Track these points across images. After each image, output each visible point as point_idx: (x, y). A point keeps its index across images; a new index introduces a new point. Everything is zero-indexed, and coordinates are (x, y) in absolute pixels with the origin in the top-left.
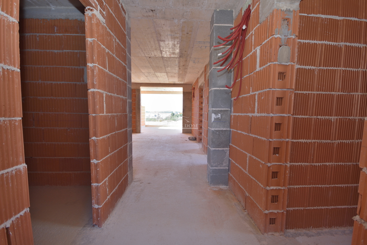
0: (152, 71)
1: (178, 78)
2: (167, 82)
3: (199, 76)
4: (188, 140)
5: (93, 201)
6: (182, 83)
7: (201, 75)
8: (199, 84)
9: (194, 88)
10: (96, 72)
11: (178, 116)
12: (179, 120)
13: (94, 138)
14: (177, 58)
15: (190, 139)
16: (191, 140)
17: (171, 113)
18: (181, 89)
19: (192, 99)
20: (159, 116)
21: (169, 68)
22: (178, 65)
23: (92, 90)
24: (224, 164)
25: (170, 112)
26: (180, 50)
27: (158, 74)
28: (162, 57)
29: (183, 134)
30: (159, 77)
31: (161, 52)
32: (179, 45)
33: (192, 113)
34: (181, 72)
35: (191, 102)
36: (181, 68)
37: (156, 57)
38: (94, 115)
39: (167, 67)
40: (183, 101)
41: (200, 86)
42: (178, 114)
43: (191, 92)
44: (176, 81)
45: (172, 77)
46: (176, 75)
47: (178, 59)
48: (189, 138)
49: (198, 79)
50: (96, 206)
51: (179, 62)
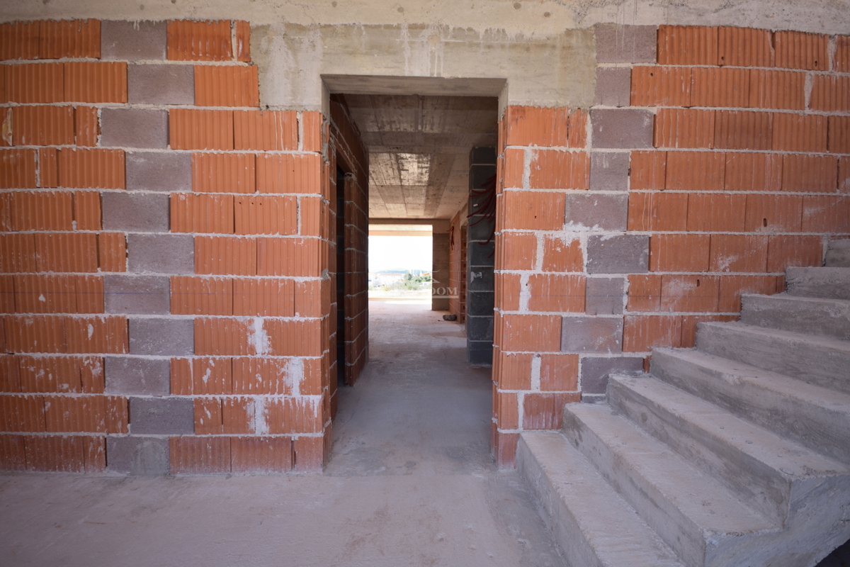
0: (381, 201)
1: (425, 210)
2: (405, 217)
3: (460, 209)
4: (443, 320)
5: (346, 359)
6: (432, 217)
7: (464, 209)
8: (461, 224)
9: (453, 227)
10: (352, 232)
11: (420, 281)
12: (423, 288)
13: (348, 295)
14: (424, 186)
15: (446, 318)
16: (447, 320)
17: (403, 275)
18: (429, 228)
19: (449, 246)
20: (378, 279)
21: (410, 198)
22: (425, 195)
23: (348, 249)
24: (487, 336)
25: (402, 272)
26: (429, 178)
27: (391, 206)
28: (402, 185)
29: (434, 312)
30: (390, 209)
31: (401, 180)
32: (428, 174)
33: (449, 273)
34: (430, 203)
35: (448, 252)
36: (430, 197)
37: (392, 186)
38: (349, 273)
39: (408, 197)
40: (434, 250)
41: (462, 227)
42: (421, 275)
43: (449, 234)
44: (421, 214)
45: (413, 208)
46: (420, 207)
47: (425, 188)
48: (444, 317)
49: (459, 213)
50: (349, 365)
51: (427, 191)
